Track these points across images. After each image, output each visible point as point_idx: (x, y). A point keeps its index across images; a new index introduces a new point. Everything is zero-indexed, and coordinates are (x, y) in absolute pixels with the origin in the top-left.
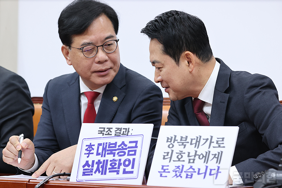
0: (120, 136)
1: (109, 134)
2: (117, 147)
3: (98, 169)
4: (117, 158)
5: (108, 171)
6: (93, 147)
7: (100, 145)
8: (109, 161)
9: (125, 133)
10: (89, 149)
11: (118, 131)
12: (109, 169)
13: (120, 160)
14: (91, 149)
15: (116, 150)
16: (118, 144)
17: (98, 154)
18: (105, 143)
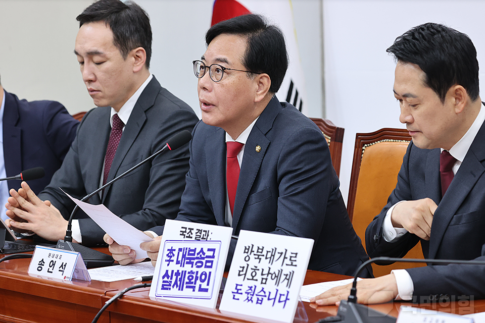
0: (199, 240)
1: (189, 237)
2: (196, 256)
3: (176, 283)
4: (195, 269)
5: (185, 286)
6: (173, 252)
7: (180, 250)
8: (187, 273)
9: (204, 237)
10: (169, 255)
11: (198, 234)
12: (187, 283)
13: (197, 272)
14: (172, 255)
15: (194, 259)
16: (197, 251)
17: (178, 262)
18: (185, 249)
